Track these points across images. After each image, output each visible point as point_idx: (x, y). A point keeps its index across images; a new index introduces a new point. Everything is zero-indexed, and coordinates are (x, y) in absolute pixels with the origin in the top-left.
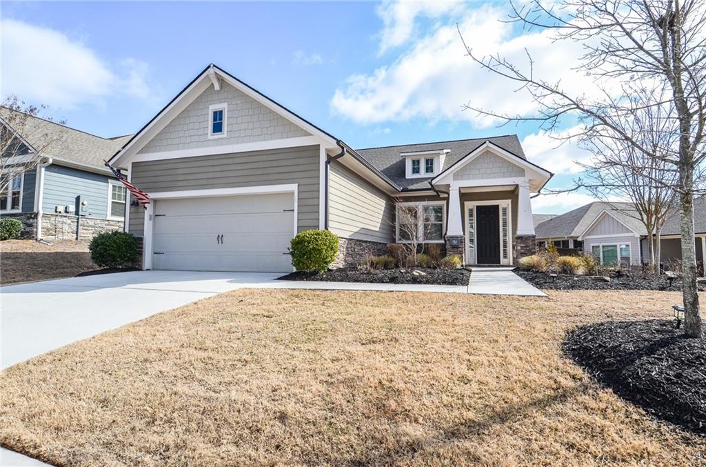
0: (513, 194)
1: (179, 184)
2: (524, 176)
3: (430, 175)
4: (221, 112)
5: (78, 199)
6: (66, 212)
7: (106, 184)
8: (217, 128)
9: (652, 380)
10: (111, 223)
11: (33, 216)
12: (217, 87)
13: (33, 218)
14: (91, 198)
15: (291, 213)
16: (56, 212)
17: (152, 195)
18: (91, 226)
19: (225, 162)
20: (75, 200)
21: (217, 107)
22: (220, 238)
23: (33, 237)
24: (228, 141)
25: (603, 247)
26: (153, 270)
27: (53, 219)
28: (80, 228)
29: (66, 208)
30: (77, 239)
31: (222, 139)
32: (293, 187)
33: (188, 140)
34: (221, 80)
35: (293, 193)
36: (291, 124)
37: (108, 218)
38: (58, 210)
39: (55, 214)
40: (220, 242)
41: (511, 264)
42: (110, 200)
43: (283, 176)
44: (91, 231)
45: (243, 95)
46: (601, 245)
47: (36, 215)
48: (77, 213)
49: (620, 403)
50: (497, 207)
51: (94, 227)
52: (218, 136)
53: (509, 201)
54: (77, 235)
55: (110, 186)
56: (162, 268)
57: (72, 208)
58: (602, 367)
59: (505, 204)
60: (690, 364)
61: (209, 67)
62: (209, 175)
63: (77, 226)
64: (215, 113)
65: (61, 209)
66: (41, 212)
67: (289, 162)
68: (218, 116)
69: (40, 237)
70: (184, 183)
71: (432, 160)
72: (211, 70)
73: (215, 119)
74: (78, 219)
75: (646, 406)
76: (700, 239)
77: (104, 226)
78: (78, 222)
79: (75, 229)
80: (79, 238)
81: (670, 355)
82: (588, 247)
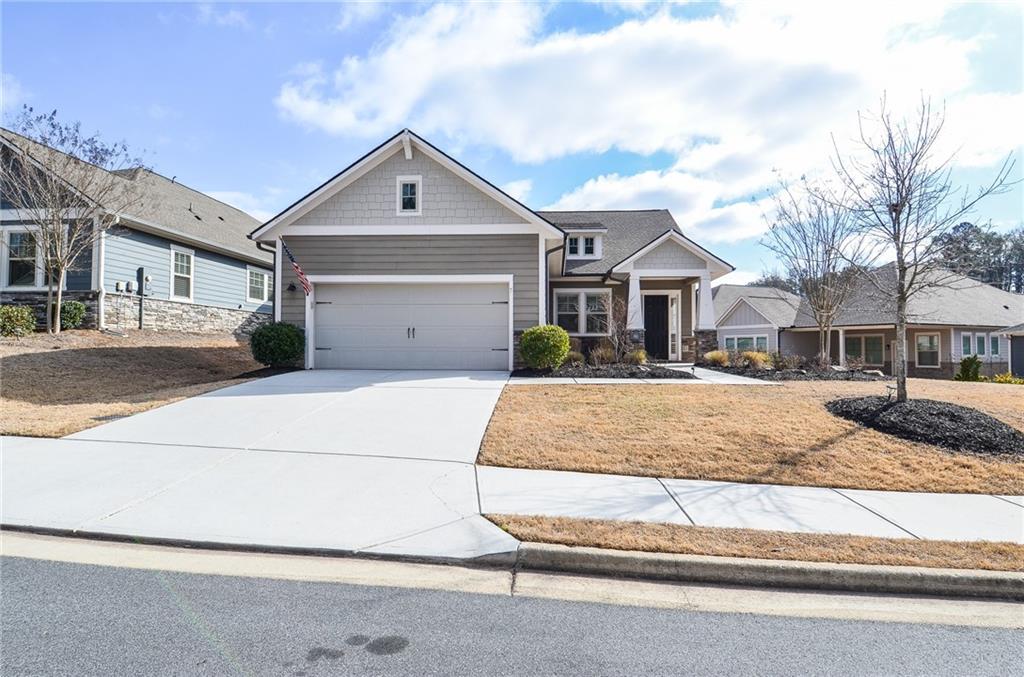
0: (685, 284)
1: (356, 266)
2: (705, 268)
3: (589, 257)
4: (413, 186)
5: (140, 272)
6: (128, 290)
7: (168, 251)
8: (409, 204)
9: (892, 422)
10: (175, 305)
11: (91, 296)
12: (409, 155)
13: (92, 300)
14: (156, 271)
15: (505, 305)
16: (117, 290)
17: (311, 279)
18: (153, 310)
19: (419, 244)
20: (135, 274)
21: (409, 179)
22: (411, 332)
23: (93, 326)
24: (423, 220)
25: (739, 339)
26: (316, 369)
27: (114, 300)
28: (144, 312)
29: (128, 285)
30: (140, 328)
31: (415, 217)
32: (509, 278)
33: (368, 214)
34: (414, 148)
35: (508, 284)
36: (504, 208)
37: (171, 299)
38: (121, 288)
39: (115, 293)
40: (411, 336)
41: (680, 359)
42: (173, 274)
43: (496, 265)
44: (154, 318)
45: (442, 168)
46: (736, 337)
47: (96, 296)
48: (140, 292)
49: (880, 434)
50: (667, 296)
51: (157, 311)
52: (409, 213)
53: (679, 292)
54: (140, 323)
55: (173, 252)
56: (329, 366)
57: (135, 286)
58: (862, 419)
59: (675, 294)
60: (908, 414)
61: (403, 131)
62: (400, 259)
63: (140, 310)
64: (405, 186)
65: (123, 286)
66: (104, 292)
67: (503, 251)
68: (409, 189)
69: (103, 325)
70: (362, 266)
71: (592, 240)
72: (405, 137)
73: (405, 193)
74: (141, 300)
75: (892, 434)
76: (837, 332)
77: (167, 310)
78: (141, 305)
79: (138, 314)
80: (143, 327)
81: (896, 411)
82: (721, 339)
